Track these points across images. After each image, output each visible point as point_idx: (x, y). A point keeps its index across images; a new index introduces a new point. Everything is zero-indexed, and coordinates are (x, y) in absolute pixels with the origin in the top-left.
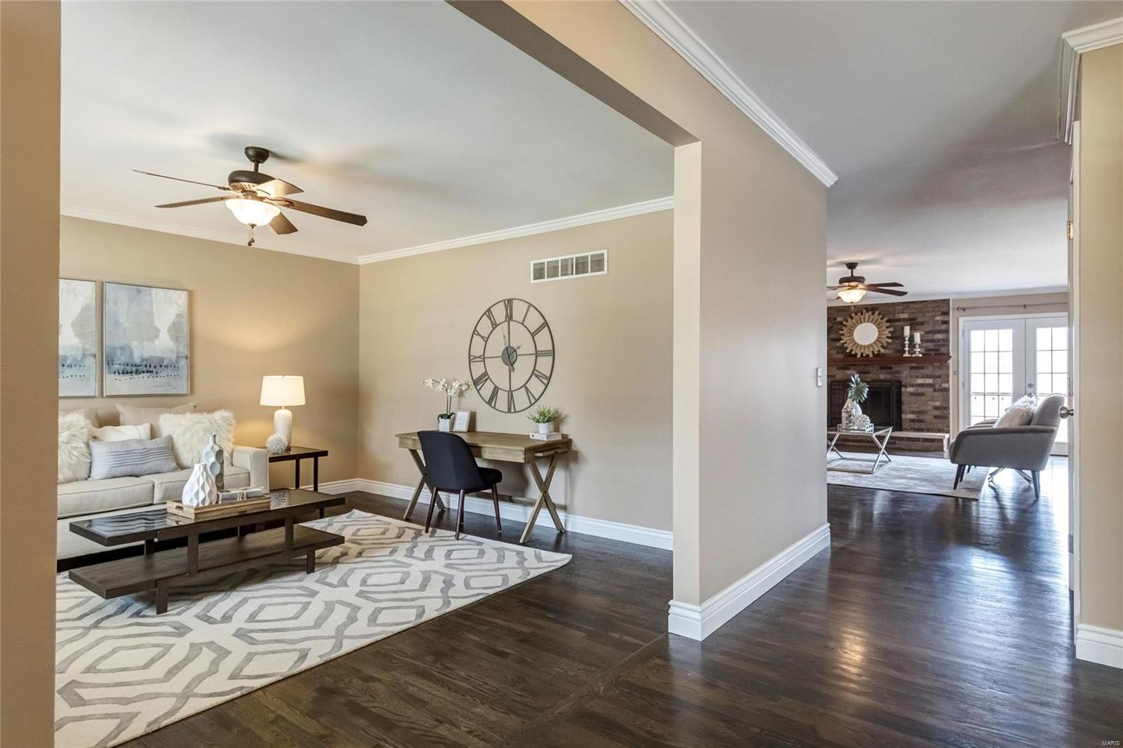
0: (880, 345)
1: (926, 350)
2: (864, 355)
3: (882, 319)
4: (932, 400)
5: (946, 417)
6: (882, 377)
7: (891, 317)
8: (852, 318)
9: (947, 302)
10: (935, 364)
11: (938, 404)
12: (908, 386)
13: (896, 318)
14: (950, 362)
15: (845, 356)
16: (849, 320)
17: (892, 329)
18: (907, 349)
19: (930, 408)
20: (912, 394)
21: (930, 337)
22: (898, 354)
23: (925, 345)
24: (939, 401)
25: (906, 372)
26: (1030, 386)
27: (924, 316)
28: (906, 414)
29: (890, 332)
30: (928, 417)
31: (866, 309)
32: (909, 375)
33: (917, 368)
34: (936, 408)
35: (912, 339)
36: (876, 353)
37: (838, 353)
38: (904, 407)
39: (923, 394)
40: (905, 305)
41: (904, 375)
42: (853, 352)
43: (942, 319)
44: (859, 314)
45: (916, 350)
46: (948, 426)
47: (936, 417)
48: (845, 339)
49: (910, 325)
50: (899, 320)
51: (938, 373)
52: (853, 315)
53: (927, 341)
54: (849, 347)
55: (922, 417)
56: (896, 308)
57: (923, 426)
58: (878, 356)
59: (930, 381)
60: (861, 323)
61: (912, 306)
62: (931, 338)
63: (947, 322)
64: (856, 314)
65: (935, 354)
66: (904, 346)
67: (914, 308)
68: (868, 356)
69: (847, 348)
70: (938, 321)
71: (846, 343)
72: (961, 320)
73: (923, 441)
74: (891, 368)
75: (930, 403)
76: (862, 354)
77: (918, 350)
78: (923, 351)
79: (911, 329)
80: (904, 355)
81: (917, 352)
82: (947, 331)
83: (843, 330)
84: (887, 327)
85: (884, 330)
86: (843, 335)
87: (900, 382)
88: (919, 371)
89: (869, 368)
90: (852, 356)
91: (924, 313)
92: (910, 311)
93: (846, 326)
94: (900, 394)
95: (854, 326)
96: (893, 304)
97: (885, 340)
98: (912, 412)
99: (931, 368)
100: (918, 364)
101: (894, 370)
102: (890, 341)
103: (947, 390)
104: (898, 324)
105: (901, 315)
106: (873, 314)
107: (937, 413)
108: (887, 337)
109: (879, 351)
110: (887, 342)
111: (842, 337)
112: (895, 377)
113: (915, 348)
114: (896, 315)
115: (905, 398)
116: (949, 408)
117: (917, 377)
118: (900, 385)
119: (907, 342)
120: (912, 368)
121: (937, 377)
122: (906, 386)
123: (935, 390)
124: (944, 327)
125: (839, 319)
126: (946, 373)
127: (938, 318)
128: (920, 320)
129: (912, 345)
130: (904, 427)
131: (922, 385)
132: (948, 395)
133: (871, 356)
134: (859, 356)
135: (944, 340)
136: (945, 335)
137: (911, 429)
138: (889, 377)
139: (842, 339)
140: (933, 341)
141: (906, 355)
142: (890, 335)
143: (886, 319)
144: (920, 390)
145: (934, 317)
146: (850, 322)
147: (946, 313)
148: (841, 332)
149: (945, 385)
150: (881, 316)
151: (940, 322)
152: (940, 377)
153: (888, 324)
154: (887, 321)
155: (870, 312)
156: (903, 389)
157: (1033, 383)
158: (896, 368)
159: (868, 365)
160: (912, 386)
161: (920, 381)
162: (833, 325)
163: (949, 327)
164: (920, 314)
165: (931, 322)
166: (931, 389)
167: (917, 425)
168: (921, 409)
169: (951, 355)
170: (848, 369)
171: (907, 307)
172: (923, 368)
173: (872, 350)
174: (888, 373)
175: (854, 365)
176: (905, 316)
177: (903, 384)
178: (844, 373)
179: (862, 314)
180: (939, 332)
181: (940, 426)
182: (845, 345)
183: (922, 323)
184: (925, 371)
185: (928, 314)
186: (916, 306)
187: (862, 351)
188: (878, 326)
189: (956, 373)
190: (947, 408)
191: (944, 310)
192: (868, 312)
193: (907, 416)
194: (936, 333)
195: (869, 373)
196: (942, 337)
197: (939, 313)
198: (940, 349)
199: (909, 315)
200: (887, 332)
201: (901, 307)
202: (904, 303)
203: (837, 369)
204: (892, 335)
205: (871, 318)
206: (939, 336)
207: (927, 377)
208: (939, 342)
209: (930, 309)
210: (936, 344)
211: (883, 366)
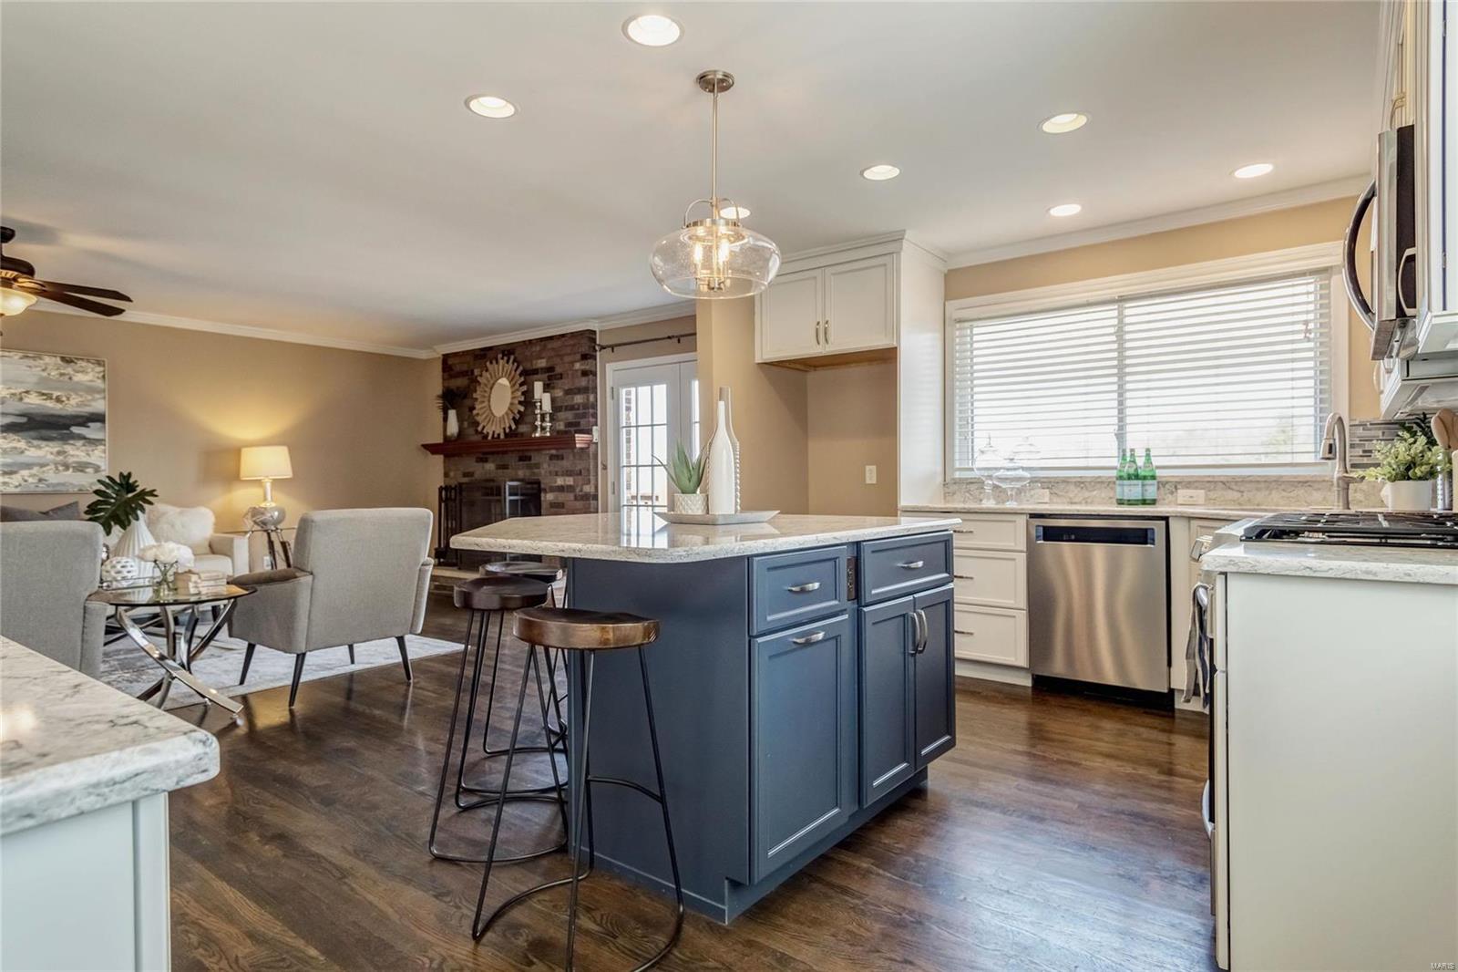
0: (512, 416)
1: (566, 425)
2: (496, 435)
3: (516, 369)
6: (521, 473)
7: (528, 366)
8: (487, 370)
9: (592, 334)
12: (548, 490)
13: (531, 367)
15: (480, 438)
16: (485, 373)
17: (524, 388)
18: (538, 423)
22: (530, 433)
23: (563, 415)
25: (546, 466)
27: (564, 363)
31: (503, 352)
32: (548, 470)
33: (558, 457)
36: (507, 430)
40: (545, 343)
41: (543, 472)
42: (485, 431)
43: (583, 367)
44: (494, 362)
45: (546, 425)
48: (479, 406)
49: (544, 379)
50: (533, 372)
52: (488, 364)
54: (482, 421)
56: (535, 349)
58: (511, 435)
59: (570, 481)
60: (497, 378)
61: (550, 345)
62: (570, 403)
63: (591, 373)
64: (491, 363)
66: (535, 419)
67: (553, 349)
68: (499, 436)
69: (479, 424)
70: (577, 371)
71: (478, 414)
74: (530, 459)
76: (494, 432)
82: (593, 389)
83: (476, 391)
84: (521, 385)
85: (518, 390)
86: (476, 399)
87: (539, 483)
88: (559, 462)
90: (483, 437)
91: (561, 356)
92: (549, 354)
93: (481, 384)
95: (489, 385)
96: (530, 341)
97: (516, 408)
99: (571, 457)
100: (551, 450)
101: (533, 462)
102: (521, 409)
103: (587, 497)
104: (531, 378)
106: (507, 362)
108: (520, 402)
109: (511, 427)
110: (519, 412)
111: (475, 404)
112: (534, 474)
113: (545, 420)
114: (534, 362)
117: (557, 474)
118: (539, 489)
119: (538, 411)
120: (552, 457)
121: (577, 475)
122: (545, 490)
123: (576, 499)
124: (588, 382)
125: (475, 373)
127: (578, 365)
128: (558, 370)
131: (562, 489)
133: (502, 436)
134: (490, 437)
135: (586, 406)
136: (592, 396)
138: (528, 474)
139: (475, 408)
140: (573, 407)
141: (539, 433)
142: (521, 399)
143: (520, 368)
145: (573, 363)
146: (485, 378)
147: (592, 356)
148: (474, 395)
150: (516, 365)
151: (579, 373)
152: (580, 473)
153: (522, 379)
154: (522, 374)
155: (506, 358)
158: (535, 458)
159: (503, 452)
160: (553, 489)
161: (560, 481)
162: (470, 383)
163: (595, 381)
164: (560, 360)
165: (570, 372)
166: (571, 496)
171: (544, 348)
173: (503, 426)
174: (528, 467)
175: (490, 453)
176: (542, 363)
177: (543, 486)
178: (483, 467)
179: (497, 362)
180: (578, 391)
182: (478, 419)
183: (561, 376)
185: (567, 359)
186: (554, 344)
187: (493, 429)
188: (512, 382)
191: (585, 349)
192: (502, 358)
194: (575, 394)
195: (507, 468)
196: (581, 401)
197: (578, 356)
198: (579, 423)
199: (547, 362)
200: (520, 393)
201: (538, 348)
202: (542, 340)
203: (477, 462)
204: (525, 398)
205: (505, 369)
206: (579, 399)
207: (568, 473)
208: (578, 409)
209: (568, 350)
210: (576, 415)
211: (521, 454)
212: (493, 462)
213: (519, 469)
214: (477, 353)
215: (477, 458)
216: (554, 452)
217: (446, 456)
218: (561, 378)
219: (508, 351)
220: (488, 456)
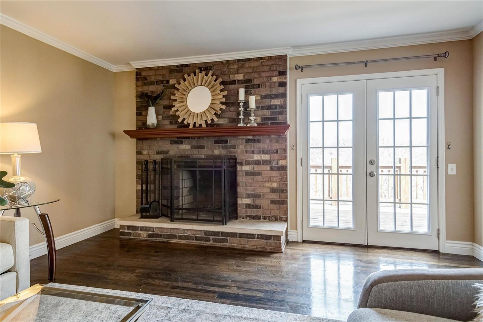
0: (213, 112)
1: (263, 119)
2: (197, 125)
3: (215, 81)
4: (269, 181)
5: (284, 202)
6: (217, 152)
7: (226, 78)
8: (185, 80)
9: (283, 58)
10: (272, 136)
11: (275, 185)
12: (244, 163)
13: (231, 79)
14: (288, 133)
15: (178, 127)
16: (182, 82)
17: (226, 93)
18: (242, 117)
19: (266, 190)
20: (248, 173)
21: (266, 102)
22: (233, 124)
23: (260, 112)
24: (276, 182)
25: (242, 147)
26: (372, 162)
27: (261, 77)
28: (242, 198)
29: (224, 96)
30: (264, 202)
31: (200, 68)
32: (245, 150)
33: (254, 141)
34: (273, 190)
35: (246, 103)
36: (209, 122)
37: (171, 123)
38: (240, 189)
39: (259, 174)
40: (241, 63)
41: (239, 151)
42: (185, 122)
43: (279, 81)
44: (192, 75)
45: (250, 118)
46: (286, 213)
47: (273, 202)
48: (177, 105)
49: (246, 88)
50: (234, 82)
51: (276, 146)
52: (186, 76)
53: (263, 108)
54: (182, 115)
55: (258, 202)
56: (232, 67)
57: (259, 212)
58: (211, 125)
59: (266, 157)
60: (195, 86)
61: (247, 64)
62: (267, 104)
63: (283, 85)
64: (189, 75)
65: (272, 124)
66: (238, 114)
67: (250, 67)
68: (201, 125)
69: (179, 117)
70: (275, 82)
71: (177, 111)
72: (299, 82)
73: (258, 238)
74: (226, 142)
75: (267, 184)
76: (195, 123)
77: (252, 118)
78: (259, 120)
79: (246, 93)
80: (239, 125)
81: (253, 122)
82: (284, 96)
83: (175, 95)
84: (221, 91)
85: (218, 94)
86: (175, 100)
87: (236, 159)
88: (255, 144)
89: (204, 142)
90: (184, 126)
91: (260, 73)
92: (246, 71)
93: (178, 90)
94: (234, 174)
95: (187, 91)
96: (228, 61)
97: (218, 107)
98: (248, 196)
99: (268, 141)
100: (253, 136)
101: (229, 144)
102: (224, 107)
103: (284, 168)
104: (232, 87)
105: (236, 75)
106: (206, 75)
107: (275, 196)
108: (221, 103)
109: (212, 120)
110: (221, 109)
111: (174, 103)
112: (230, 152)
113: (250, 115)
114: (231, 76)
115: (241, 179)
116: (286, 190)
117: (253, 152)
118: (234, 163)
119: (242, 109)
120: (248, 141)
121: (274, 153)
122: (241, 164)
123: (272, 169)
124: (281, 90)
125: (172, 82)
126: (284, 147)
127: (275, 79)
128: (255, 82)
129: (247, 113)
130: (239, 214)
131: (258, 163)
132: (286, 174)
133: (204, 126)
134: (191, 126)
135: (280, 107)
136: (282, 100)
137: (247, 216)
138: (224, 152)
139: (174, 106)
140: (269, 107)
141: (241, 124)
142: (224, 100)
143: (220, 80)
144: (257, 168)
145: (270, 77)
146: (182, 85)
147: (283, 73)
148: (172, 97)
149: (282, 162)
150: (215, 77)
151: (277, 85)
152: (277, 152)
153: (222, 87)
154: (222, 83)
155: (204, 72)
156: (239, 167)
157: (375, 160)
158: (232, 141)
159: (203, 137)
160: (248, 163)
161: (256, 157)
162: (165, 89)
163: (286, 90)
164: (256, 75)
165: (267, 84)
166: (268, 168)
167: (253, 212)
168: (258, 191)
169: (288, 123)
170: (182, 143)
171: (242, 67)
172: (259, 141)
173: (205, 119)
174: (224, 148)
175: (189, 138)
176: (240, 77)
177: (238, 161)
178: (178, 148)
179: (195, 75)
180: (276, 96)
181: (277, 213)
182: (177, 114)
183: (259, 86)
184: (261, 146)
185: (264, 74)
186: (253, 64)
187: (194, 121)
188: (212, 89)
189: (294, 147)
190: (284, 191)
191: (281, 69)
192: (201, 72)
193: (243, 201)
194: (273, 98)
195: (204, 148)
196: (279, 103)
197: (276, 73)
198: (277, 117)
199: (245, 76)
200: (221, 97)
201: (236, 66)
202: (239, 61)
203: (171, 144)
204: (225, 100)
205: (204, 80)
206: (276, 102)
207: (264, 152)
208: (276, 108)
209: (266, 68)
210: (273, 112)
211: (217, 138)
212: (189, 144)
213: (216, 149)
214: (172, 68)
215: (171, 141)
216: (250, 137)
217: (138, 139)
218: (259, 87)
219: (206, 68)
220: (183, 140)
